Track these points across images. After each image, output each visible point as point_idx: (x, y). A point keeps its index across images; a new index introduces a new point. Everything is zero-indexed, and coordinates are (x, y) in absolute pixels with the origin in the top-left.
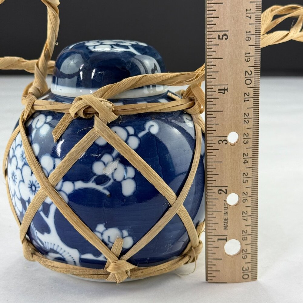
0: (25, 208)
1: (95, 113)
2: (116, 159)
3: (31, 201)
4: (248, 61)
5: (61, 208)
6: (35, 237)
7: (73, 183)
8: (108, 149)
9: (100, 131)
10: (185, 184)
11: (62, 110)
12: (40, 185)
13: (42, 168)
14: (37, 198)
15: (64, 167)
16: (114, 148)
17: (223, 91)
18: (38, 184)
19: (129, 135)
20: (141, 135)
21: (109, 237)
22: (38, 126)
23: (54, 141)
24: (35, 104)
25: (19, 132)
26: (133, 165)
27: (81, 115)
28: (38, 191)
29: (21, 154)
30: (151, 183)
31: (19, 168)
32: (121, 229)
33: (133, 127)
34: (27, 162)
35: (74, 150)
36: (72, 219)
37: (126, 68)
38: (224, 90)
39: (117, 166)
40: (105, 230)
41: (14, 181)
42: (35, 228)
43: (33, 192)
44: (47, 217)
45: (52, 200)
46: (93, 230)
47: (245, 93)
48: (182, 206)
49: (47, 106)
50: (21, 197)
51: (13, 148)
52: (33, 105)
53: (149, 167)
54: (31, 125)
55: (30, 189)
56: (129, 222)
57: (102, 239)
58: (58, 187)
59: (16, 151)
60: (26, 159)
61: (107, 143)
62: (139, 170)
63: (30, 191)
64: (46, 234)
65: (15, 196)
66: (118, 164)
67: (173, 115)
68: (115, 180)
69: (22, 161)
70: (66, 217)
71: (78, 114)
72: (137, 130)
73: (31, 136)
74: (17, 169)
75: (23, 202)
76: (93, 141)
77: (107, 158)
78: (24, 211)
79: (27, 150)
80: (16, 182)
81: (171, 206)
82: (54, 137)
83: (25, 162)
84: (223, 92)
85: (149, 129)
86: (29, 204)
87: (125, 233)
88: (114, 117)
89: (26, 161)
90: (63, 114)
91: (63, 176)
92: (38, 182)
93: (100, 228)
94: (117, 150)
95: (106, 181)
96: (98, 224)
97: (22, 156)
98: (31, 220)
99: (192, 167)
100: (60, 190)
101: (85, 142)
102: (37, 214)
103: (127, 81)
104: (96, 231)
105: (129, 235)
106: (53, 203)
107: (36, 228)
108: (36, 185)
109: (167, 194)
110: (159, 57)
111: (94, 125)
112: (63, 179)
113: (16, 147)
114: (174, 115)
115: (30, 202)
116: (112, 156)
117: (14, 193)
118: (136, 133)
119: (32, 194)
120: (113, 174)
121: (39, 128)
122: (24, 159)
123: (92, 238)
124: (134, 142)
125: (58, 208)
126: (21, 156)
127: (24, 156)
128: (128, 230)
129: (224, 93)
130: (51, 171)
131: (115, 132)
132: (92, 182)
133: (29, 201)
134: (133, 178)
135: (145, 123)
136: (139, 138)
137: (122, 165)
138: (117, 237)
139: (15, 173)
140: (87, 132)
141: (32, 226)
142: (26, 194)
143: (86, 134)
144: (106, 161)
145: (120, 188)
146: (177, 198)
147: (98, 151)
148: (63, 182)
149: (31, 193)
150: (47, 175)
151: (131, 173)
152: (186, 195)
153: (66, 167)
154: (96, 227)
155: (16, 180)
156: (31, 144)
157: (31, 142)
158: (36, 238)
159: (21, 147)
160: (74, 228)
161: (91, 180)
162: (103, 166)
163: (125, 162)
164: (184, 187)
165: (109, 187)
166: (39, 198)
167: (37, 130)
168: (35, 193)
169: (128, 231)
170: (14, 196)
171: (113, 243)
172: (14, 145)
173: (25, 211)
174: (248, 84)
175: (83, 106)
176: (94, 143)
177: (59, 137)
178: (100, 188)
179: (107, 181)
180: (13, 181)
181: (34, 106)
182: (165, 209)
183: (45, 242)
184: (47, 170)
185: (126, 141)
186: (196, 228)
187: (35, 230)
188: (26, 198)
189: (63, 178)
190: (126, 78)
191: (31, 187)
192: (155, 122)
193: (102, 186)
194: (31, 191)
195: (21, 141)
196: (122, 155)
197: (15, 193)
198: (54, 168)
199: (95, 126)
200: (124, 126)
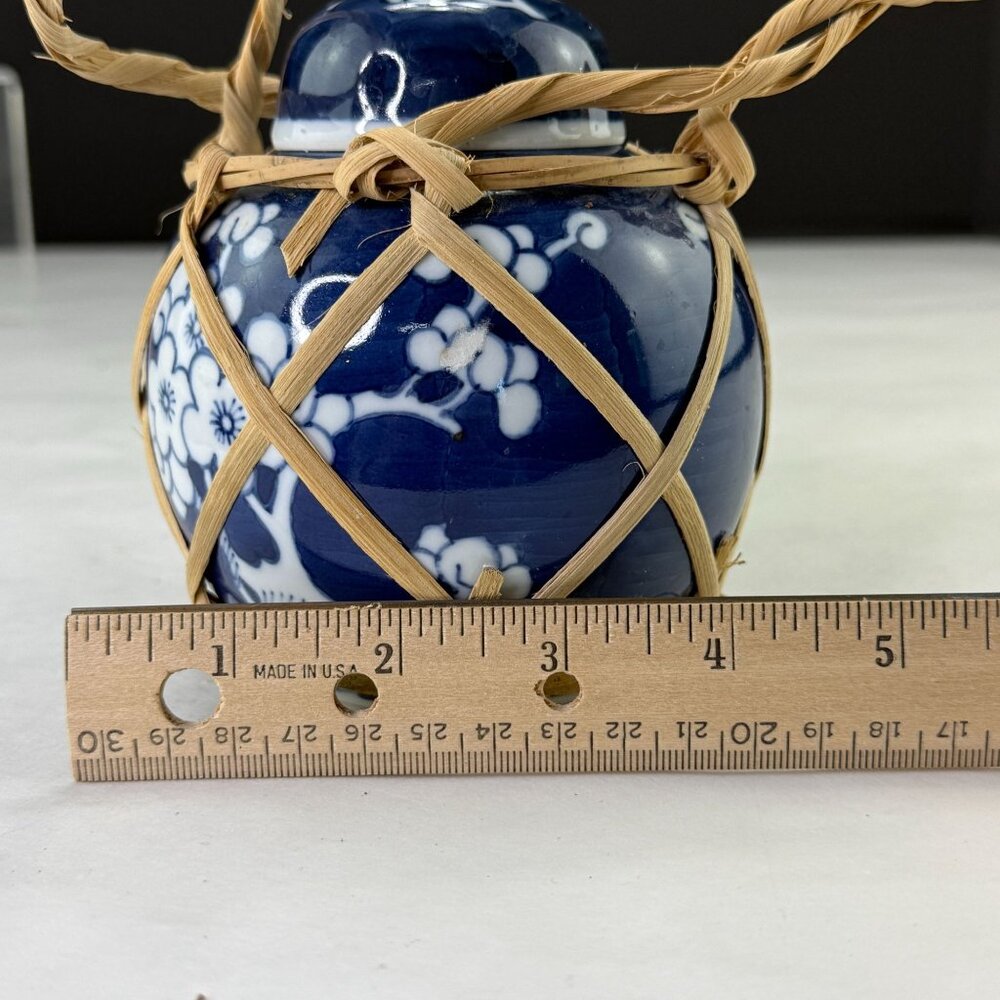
0: (200, 488)
1: (412, 184)
2: (479, 321)
3: (220, 462)
4: (806, 729)
5: (312, 478)
6: (232, 577)
7: (349, 399)
8: (454, 290)
9: (428, 235)
10: (689, 406)
11: (312, 180)
12: (245, 412)
13: (251, 358)
14: (237, 451)
15: (321, 351)
16: (472, 287)
17: (713, 654)
18: (241, 408)
19: (517, 250)
20: (555, 249)
21: (459, 567)
22: (237, 237)
23: (289, 273)
24: (226, 169)
25: (181, 260)
26: (532, 342)
27: (370, 189)
28: (240, 430)
29: (187, 325)
30: (587, 398)
31: (182, 368)
32: (495, 543)
33: (530, 226)
34: (206, 344)
35: (350, 297)
36: (346, 511)
37: (505, 53)
38: (719, 658)
39: (483, 343)
40: (446, 546)
41: (167, 410)
42: (231, 551)
43: (226, 436)
44: (269, 510)
45: (284, 452)
46: (410, 544)
47: (705, 724)
48: (680, 474)
49: (264, 171)
50: (189, 457)
51: (162, 314)
52: (221, 174)
53: (582, 348)
54: (215, 237)
55: (217, 427)
56: (518, 519)
57: (435, 573)
58: (302, 415)
59: (171, 318)
60: (203, 337)
61: (453, 274)
62: (550, 358)
63: (216, 434)
64: (265, 566)
65: (172, 459)
66: (485, 339)
67: (648, 201)
68: (477, 387)
69: (191, 345)
70: (327, 508)
71: (360, 187)
72: (540, 237)
73: (217, 267)
74: (174, 371)
75: (194, 469)
76: (408, 269)
77: (450, 318)
78: (199, 499)
79: (206, 308)
80: (173, 412)
81: (647, 473)
82: (287, 261)
83: (200, 345)
84: (710, 656)
85: (578, 235)
86: (213, 474)
87: (509, 554)
88: (472, 195)
89: (202, 342)
90: (313, 193)
91: (316, 379)
92: (239, 403)
93: (433, 538)
94: (483, 294)
95: (449, 392)
96: (426, 528)
97: (191, 329)
98: (221, 526)
99: (708, 356)
100: (309, 424)
101: (382, 270)
102: (239, 504)
103: (507, 91)
104: (419, 549)
105: (521, 562)
106: (286, 463)
107: (235, 549)
108: (232, 412)
109: (636, 433)
110: (598, 36)
111: (410, 219)
112: (317, 390)
113: (172, 307)
114: (651, 200)
115: (216, 469)
116: (469, 315)
117: (168, 447)
118: (540, 244)
119: (223, 443)
120: (469, 368)
121: (242, 241)
122: (195, 337)
123: (406, 571)
124: (534, 271)
125: (302, 479)
126: (187, 329)
127: (196, 330)
128: (515, 544)
129: (707, 658)
130: (280, 364)
131: (476, 241)
132: (407, 395)
133: (213, 466)
134: (534, 383)
135: (565, 216)
136: (548, 260)
137: (499, 339)
138: (484, 566)
139: (169, 385)
140: (390, 242)
141: (224, 544)
142: (205, 445)
143: (385, 247)
144: (449, 328)
145: (491, 413)
146: (663, 451)
147: (422, 297)
148: (317, 397)
149: (219, 440)
150: (267, 379)
151: (526, 365)
152: (691, 441)
153: (327, 349)
154: (418, 536)
155: (172, 406)
156: (216, 290)
157: (218, 283)
158: (237, 582)
159: (185, 304)
160: (351, 540)
161: (402, 390)
162: (439, 344)
163: (506, 332)
164: (686, 415)
165: (459, 407)
166: (242, 451)
167: (233, 249)
168: (231, 437)
169: (518, 549)
170: (166, 458)
171: (471, 587)
172: (164, 305)
173: (203, 499)
174: (733, 732)
175: (377, 159)
176: (411, 273)
177: (303, 261)
178: (431, 412)
179: (453, 389)
180: (163, 413)
181: (225, 177)
182: (628, 484)
183: (264, 593)
184: (268, 363)
185: (510, 268)
186: (715, 552)
187: (233, 555)
188: (203, 458)
189: (317, 384)
190: (505, 82)
191: (218, 422)
192: (595, 214)
193: (437, 405)
194: (219, 432)
195: (188, 287)
196: (499, 309)
197: (170, 447)
198: (289, 354)
199: (414, 221)
200: (501, 223)
